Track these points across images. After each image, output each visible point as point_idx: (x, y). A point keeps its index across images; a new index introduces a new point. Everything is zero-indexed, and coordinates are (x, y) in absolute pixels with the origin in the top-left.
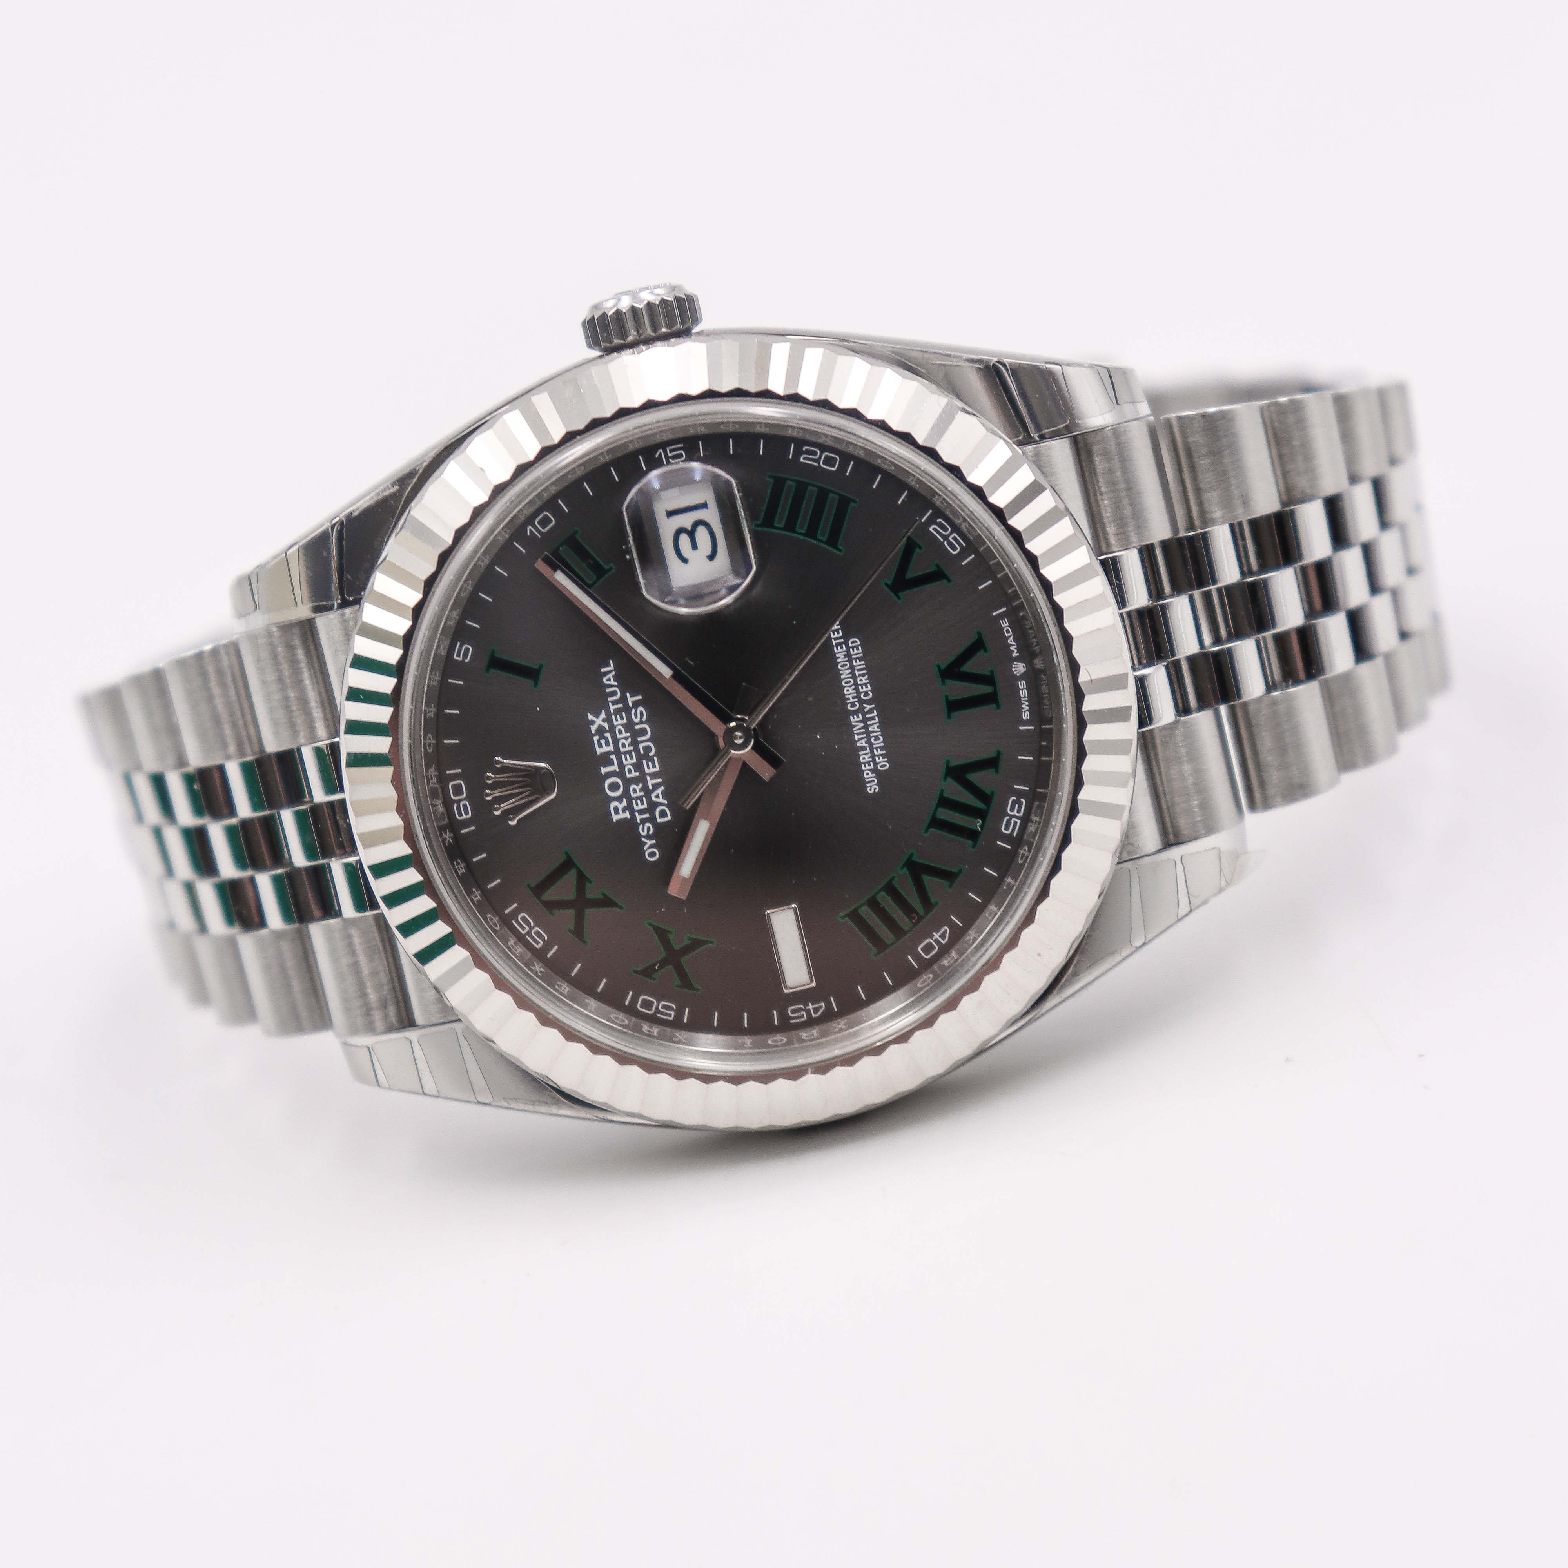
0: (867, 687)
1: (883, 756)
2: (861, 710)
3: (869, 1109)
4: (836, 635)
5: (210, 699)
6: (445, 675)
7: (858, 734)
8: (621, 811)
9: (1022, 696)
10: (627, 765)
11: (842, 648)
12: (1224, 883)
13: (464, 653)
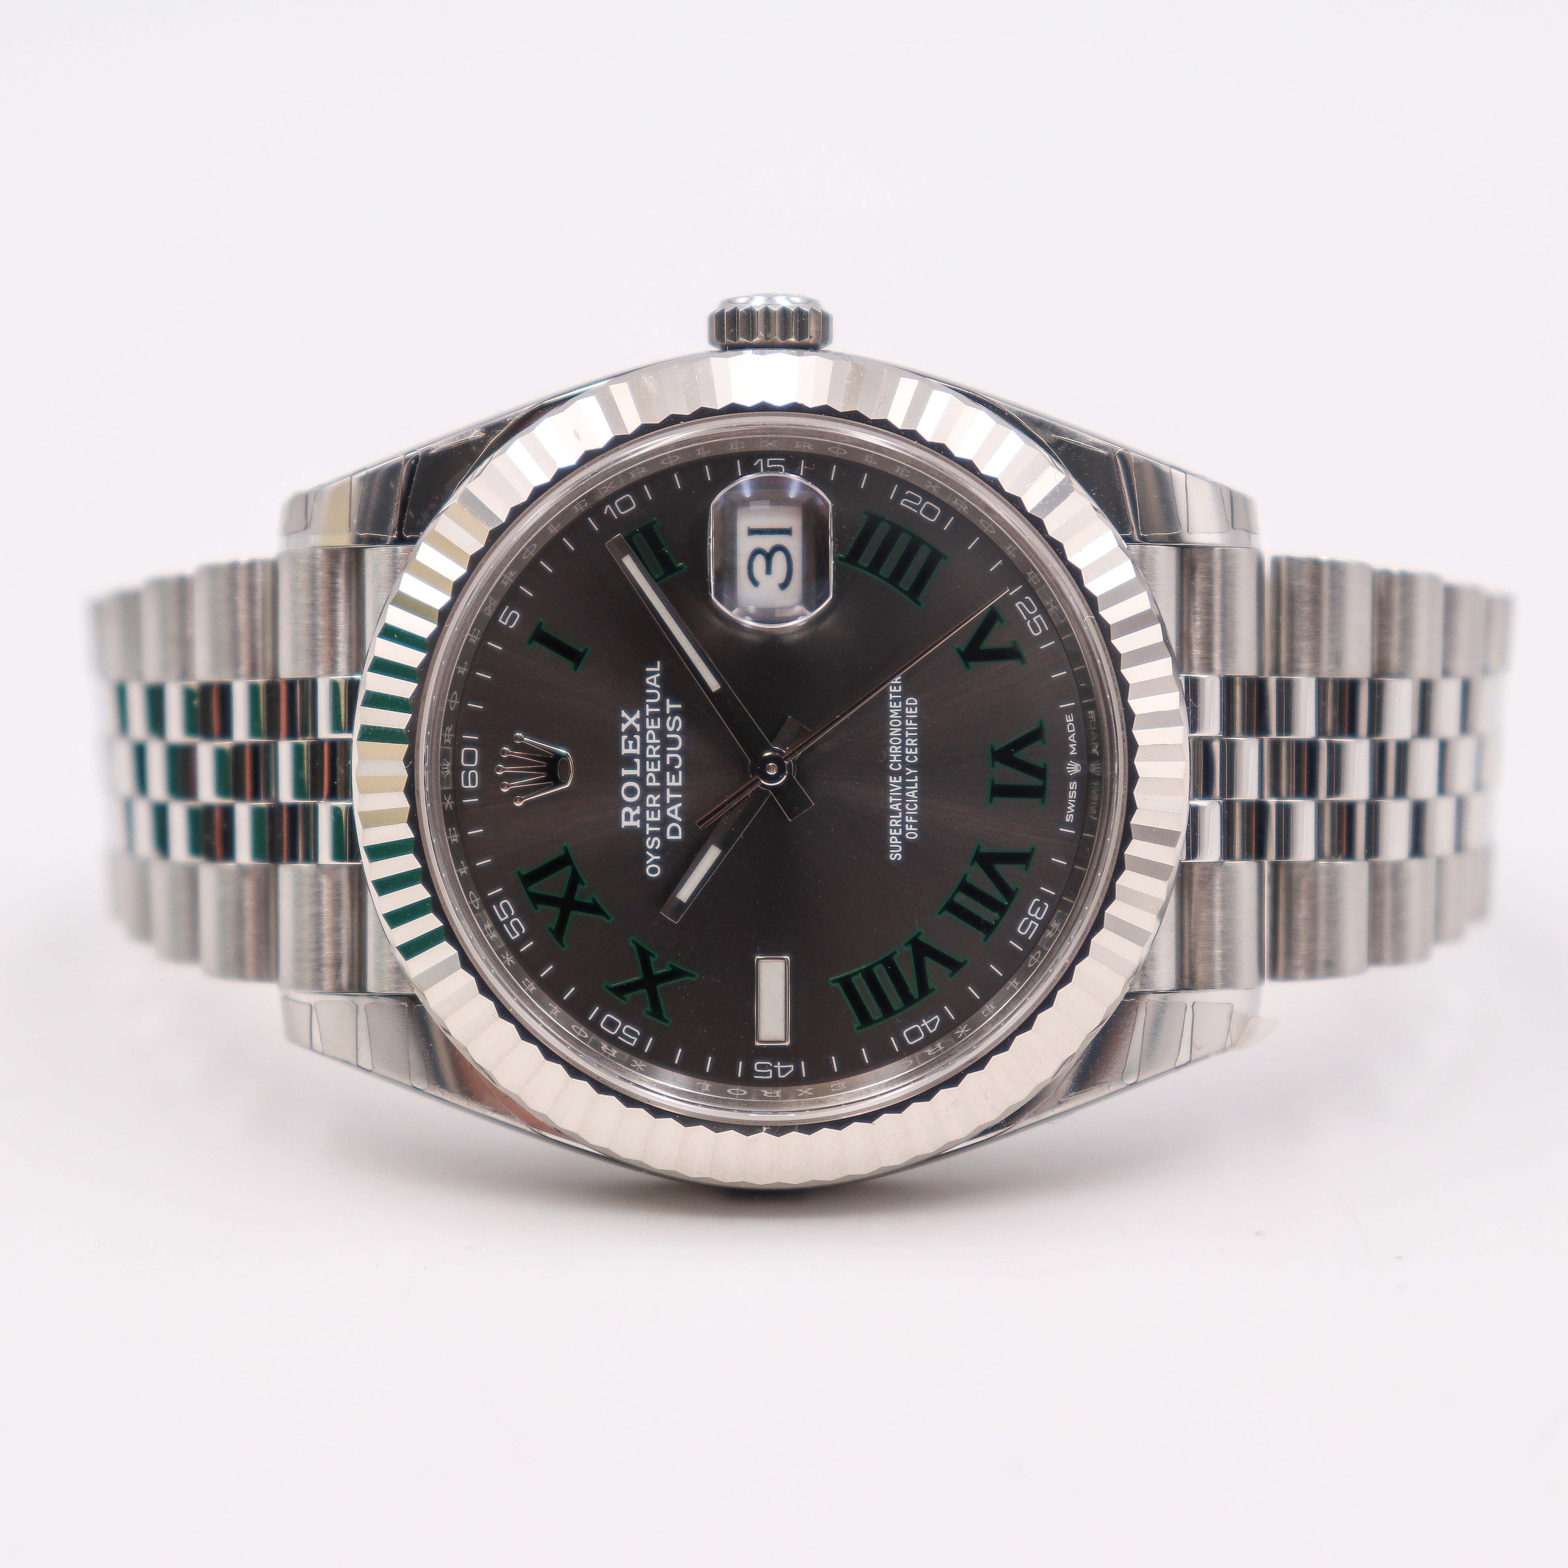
0: (914, 751)
1: (914, 825)
2: (902, 773)
3: (815, 1185)
4: (895, 690)
5: (233, 612)
6: (485, 637)
7: (894, 797)
8: (632, 818)
9: (1070, 797)
10: (650, 772)
11: (898, 704)
12: (1229, 1044)
13: (511, 619)
